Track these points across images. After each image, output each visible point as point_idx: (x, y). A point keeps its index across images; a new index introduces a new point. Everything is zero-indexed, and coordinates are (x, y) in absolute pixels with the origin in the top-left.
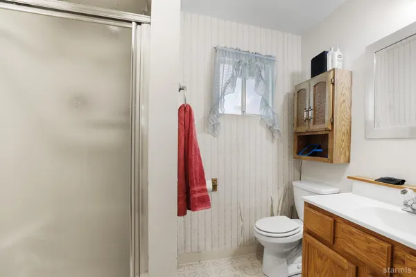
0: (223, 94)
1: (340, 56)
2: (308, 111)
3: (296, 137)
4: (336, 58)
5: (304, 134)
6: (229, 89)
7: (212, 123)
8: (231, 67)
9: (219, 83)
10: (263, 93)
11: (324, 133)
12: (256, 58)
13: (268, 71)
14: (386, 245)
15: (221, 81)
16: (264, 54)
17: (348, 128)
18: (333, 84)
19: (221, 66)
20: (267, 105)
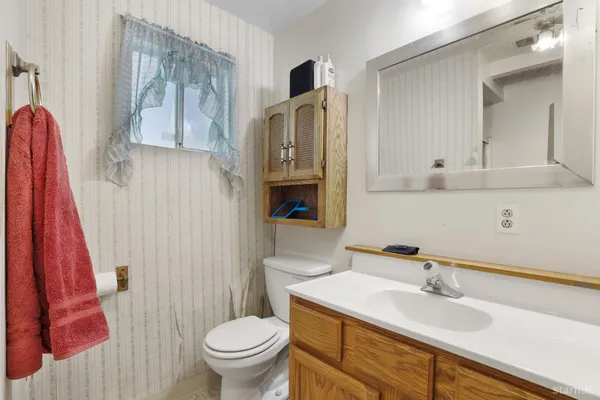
0: (139, 108)
1: (331, 70)
2: (287, 149)
3: (267, 188)
4: (327, 72)
5: (280, 184)
6: (150, 98)
7: (116, 161)
8: (155, 61)
9: (130, 85)
10: (213, 114)
11: (311, 182)
12: (203, 52)
13: (223, 78)
14: (427, 357)
15: (134, 81)
16: (216, 48)
17: (343, 176)
18: (325, 109)
19: (135, 56)
20: (221, 135)
